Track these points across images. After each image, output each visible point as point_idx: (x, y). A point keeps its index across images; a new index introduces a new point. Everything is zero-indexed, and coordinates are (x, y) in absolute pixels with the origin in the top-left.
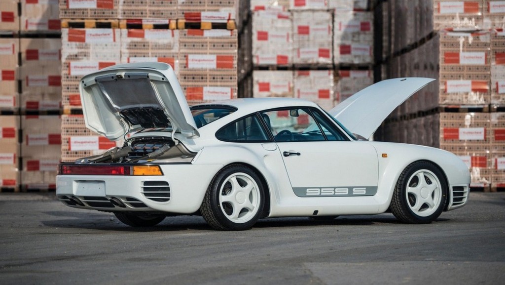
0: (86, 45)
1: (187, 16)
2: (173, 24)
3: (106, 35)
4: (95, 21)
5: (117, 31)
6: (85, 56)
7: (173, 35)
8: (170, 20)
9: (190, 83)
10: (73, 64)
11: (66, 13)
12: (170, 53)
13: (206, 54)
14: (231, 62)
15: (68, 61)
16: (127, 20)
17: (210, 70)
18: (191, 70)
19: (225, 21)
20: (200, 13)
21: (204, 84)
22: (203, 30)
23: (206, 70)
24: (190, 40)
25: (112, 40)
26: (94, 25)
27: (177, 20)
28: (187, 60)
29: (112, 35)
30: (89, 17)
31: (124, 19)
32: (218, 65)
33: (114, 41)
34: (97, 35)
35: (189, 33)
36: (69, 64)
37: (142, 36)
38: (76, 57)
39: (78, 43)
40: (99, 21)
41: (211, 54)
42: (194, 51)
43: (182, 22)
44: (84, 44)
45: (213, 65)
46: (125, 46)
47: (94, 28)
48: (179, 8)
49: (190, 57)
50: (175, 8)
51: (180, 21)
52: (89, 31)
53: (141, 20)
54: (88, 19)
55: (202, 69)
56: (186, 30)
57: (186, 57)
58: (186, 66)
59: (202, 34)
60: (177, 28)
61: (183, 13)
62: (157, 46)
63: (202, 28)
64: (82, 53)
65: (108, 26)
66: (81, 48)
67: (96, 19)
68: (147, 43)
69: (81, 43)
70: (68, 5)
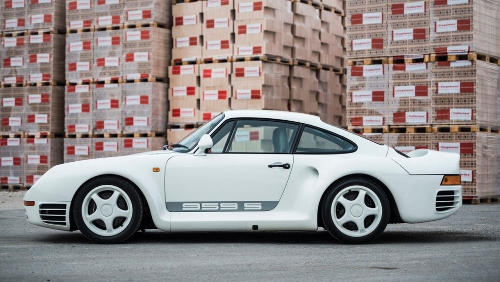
0: (363, 78)
1: (437, 51)
2: (427, 59)
3: (377, 69)
4: (370, 59)
5: (386, 65)
6: (363, 87)
7: (427, 67)
8: (424, 55)
9: (440, 106)
10: (354, 93)
11: (351, 54)
12: (424, 82)
13: (452, 81)
14: (471, 87)
15: (351, 91)
16: (394, 57)
17: (455, 94)
18: (440, 95)
19: (467, 53)
20: (446, 48)
21: (451, 106)
22: (450, 62)
23: (452, 94)
24: (440, 70)
25: (382, 73)
26: (370, 62)
27: (430, 54)
28: (437, 87)
29: (382, 69)
30: (366, 56)
31: (391, 57)
32: (462, 90)
33: (384, 74)
34: (371, 70)
35: (439, 65)
36: (352, 93)
37: (404, 69)
38: (356, 88)
39: (358, 77)
40: (373, 59)
41: (456, 81)
42: (442, 79)
43: (433, 56)
44: (362, 77)
45: (458, 90)
46: (391, 77)
47: (370, 64)
48: (431, 44)
49: (440, 84)
50: (428, 45)
51: (432, 55)
52: (365, 67)
53: (403, 56)
54: (366, 58)
55: (449, 94)
56: (437, 62)
57: (437, 84)
58: (437, 92)
59: (449, 65)
60: (430, 61)
61: (434, 49)
62: (414, 76)
63: (448, 60)
64: (360, 84)
65: (379, 62)
66: (360, 81)
67: (372, 58)
68: (407, 74)
69: (360, 77)
70: (352, 48)
